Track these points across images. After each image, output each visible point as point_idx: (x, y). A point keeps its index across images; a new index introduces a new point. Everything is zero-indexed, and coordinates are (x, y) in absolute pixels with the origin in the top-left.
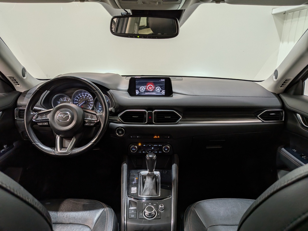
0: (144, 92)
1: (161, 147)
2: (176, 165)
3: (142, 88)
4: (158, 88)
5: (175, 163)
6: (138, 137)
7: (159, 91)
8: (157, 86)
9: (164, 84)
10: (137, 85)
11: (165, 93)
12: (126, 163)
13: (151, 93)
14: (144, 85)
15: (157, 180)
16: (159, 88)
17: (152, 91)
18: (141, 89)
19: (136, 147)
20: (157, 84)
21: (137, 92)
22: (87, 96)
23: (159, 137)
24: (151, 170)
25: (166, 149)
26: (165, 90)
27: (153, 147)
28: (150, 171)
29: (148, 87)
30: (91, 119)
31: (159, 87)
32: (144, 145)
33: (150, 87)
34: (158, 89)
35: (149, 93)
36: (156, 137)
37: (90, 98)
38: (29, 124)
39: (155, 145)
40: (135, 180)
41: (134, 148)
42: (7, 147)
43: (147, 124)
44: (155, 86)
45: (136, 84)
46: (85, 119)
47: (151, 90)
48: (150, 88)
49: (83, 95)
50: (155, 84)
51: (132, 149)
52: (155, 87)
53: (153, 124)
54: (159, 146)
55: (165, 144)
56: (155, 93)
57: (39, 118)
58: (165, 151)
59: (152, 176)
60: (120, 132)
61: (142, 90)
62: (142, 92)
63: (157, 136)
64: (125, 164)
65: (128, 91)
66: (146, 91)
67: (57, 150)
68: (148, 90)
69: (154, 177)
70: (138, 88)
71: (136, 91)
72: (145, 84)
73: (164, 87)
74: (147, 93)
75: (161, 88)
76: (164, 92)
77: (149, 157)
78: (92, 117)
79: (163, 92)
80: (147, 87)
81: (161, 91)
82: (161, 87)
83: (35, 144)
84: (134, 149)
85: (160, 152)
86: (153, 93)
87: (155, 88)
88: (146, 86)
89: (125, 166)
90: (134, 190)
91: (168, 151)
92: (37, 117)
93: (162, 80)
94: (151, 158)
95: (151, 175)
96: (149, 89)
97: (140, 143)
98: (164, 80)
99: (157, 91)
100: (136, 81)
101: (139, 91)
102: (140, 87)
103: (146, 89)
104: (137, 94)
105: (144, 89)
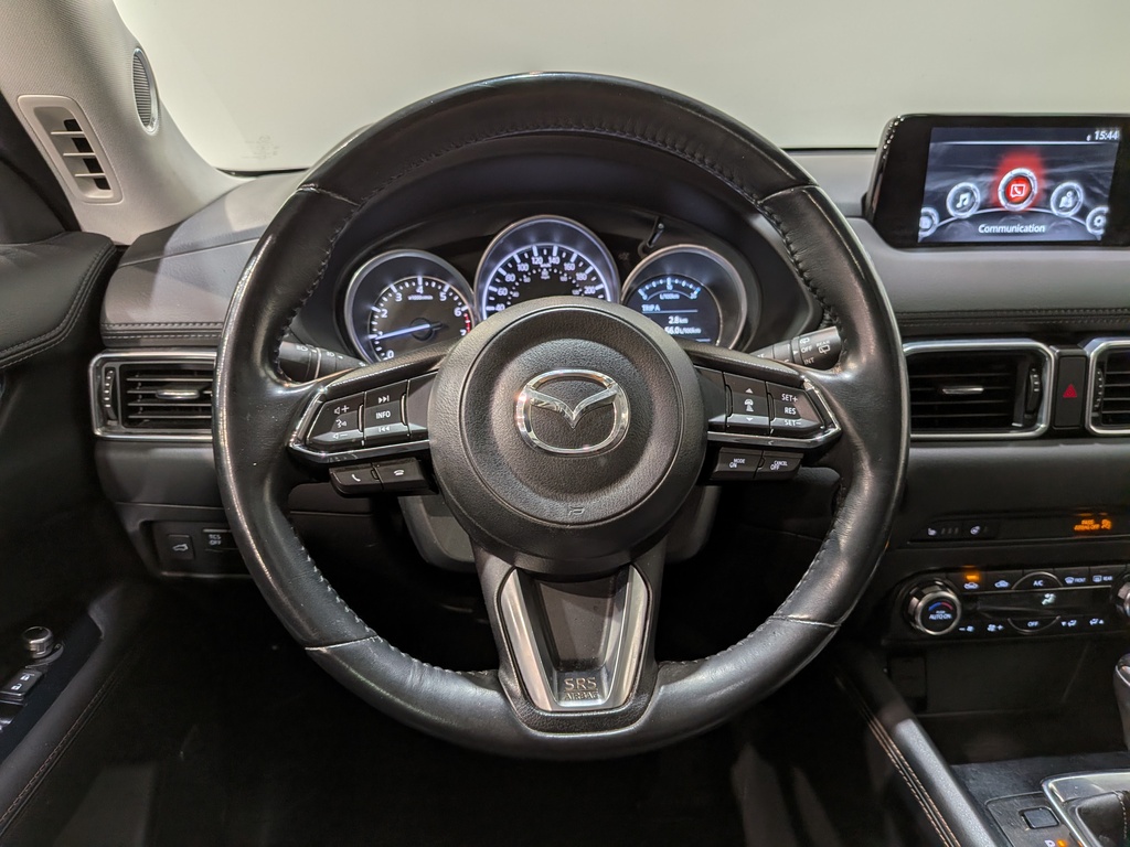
0: (972, 219)
3: (966, 190)
4: (1068, 189)
6: (975, 531)
7: (1070, 214)
8: (1059, 179)
9: (1112, 164)
10: (938, 169)
11: (1107, 228)
12: (915, 721)
13: (1018, 229)
14: (977, 173)
16: (1075, 194)
17: (1026, 214)
18: (956, 200)
19: (954, 598)
20: (1065, 163)
21: (928, 223)
23: (1106, 524)
26: (1111, 202)
29: (1007, 187)
30: (763, 420)
31: (1075, 185)
32: (1003, 584)
33: (1015, 186)
34: (1068, 198)
35: (1005, 229)
36: (1088, 524)
38: (262, 482)
41: (940, 608)
42: (51, 646)
44: (1049, 177)
45: (931, 162)
46: (721, 419)
47: (1022, 207)
48: (1018, 191)
49: (537, 260)
50: (1053, 165)
51: (924, 615)
52: (1046, 185)
53: (1088, 437)
54: (1097, 579)
56: (1042, 228)
57: (340, 423)
61: (964, 209)
62: (959, 220)
63: (1098, 521)
64: (910, 725)
65: (864, 216)
66: (990, 212)
67: (524, 691)
68: (998, 205)
70: (935, 193)
71: (919, 215)
72: (988, 163)
73: (1108, 185)
74: (989, 229)
75: (1090, 194)
76: (1101, 221)
78: (770, 406)
79: (1097, 221)
80: (996, 184)
81: (1083, 213)
82: (1086, 180)
84: (939, 615)
86: (1028, 229)
87: (1049, 192)
88: (990, 179)
92: (326, 421)
93: (1102, 135)
96: (1008, 199)
97: (972, 571)
98: (1115, 135)
99: (1055, 211)
100: (932, 145)
101: (944, 214)
102: (950, 187)
103: (987, 200)
104: (928, 234)
105: (979, 198)
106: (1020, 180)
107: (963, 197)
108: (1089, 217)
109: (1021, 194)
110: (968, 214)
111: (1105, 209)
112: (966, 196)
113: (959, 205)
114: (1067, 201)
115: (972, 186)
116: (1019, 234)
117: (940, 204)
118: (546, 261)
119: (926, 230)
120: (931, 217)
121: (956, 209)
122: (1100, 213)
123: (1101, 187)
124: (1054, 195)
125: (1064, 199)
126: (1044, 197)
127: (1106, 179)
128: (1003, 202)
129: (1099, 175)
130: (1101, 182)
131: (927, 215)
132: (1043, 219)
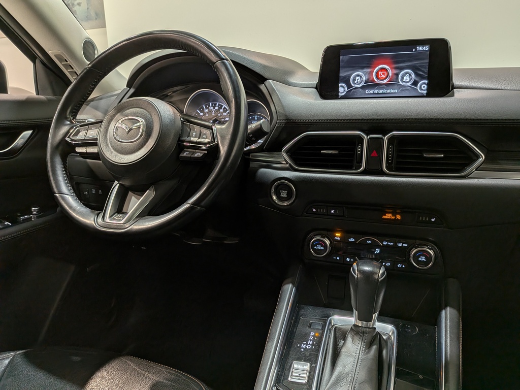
0: (362, 87)
1: (405, 252)
2: (455, 312)
3: (358, 75)
4: (406, 73)
5: (451, 306)
6: (333, 211)
7: (409, 84)
8: (402, 69)
9: (427, 61)
10: (344, 67)
11: (428, 90)
12: (293, 284)
13: (384, 91)
14: (363, 68)
15: (384, 352)
16: (410, 75)
17: (386, 85)
18: (354, 80)
19: (328, 242)
20: (403, 62)
21: (342, 89)
22: (219, 110)
23: (398, 217)
24: (365, 317)
25: (423, 259)
26: (429, 78)
27: (379, 247)
28: (360, 318)
29: (377, 73)
30: (196, 139)
31: (410, 71)
32: (352, 240)
33: (380, 73)
34: (407, 77)
35: (378, 91)
36: (388, 216)
37: (225, 114)
39: (385, 243)
40: (311, 338)
41: (319, 244)
42: (39, 212)
43: (364, 173)
44: (396, 68)
45: (341, 64)
47: (385, 82)
48: (382, 75)
49: (211, 108)
50: (398, 62)
51: (313, 245)
52: (395, 71)
53: (384, 174)
54: (400, 245)
55: (418, 242)
56: (396, 91)
58: (418, 262)
59: (368, 337)
60: (284, 194)
61: (358, 83)
62: (356, 88)
63: (394, 214)
64: (291, 285)
65: (316, 88)
66: (370, 84)
67: (103, 217)
68: (373, 81)
69: (375, 340)
70: (344, 77)
71: (338, 87)
72: (367, 63)
73: (426, 70)
74: (370, 92)
75: (417, 75)
76: (425, 87)
77: (360, 271)
79: (423, 86)
80: (371, 73)
81: (415, 83)
82: (415, 69)
83: (62, 197)
84: (319, 247)
85: (399, 266)
86: (388, 91)
87: (397, 75)
88: (369, 70)
89: (288, 291)
90: (299, 371)
91: (426, 263)
93: (420, 48)
94: (368, 276)
95: (364, 333)
96: (378, 78)
97: (338, 231)
98: (426, 48)
99: (401, 83)
100: (341, 57)
101: (349, 86)
102: (351, 74)
103: (368, 79)
104: (343, 94)
105: (364, 78)
106: (383, 70)
107: (357, 78)
108: (419, 85)
109: (384, 76)
110: (360, 86)
111: (426, 82)
112: (359, 77)
113: (356, 82)
114: (407, 78)
115: (361, 73)
116: (385, 93)
117: (347, 82)
118: (214, 108)
119: (342, 93)
120: (344, 87)
121: (354, 83)
122: (424, 83)
123: (423, 72)
124: (400, 76)
125: (405, 78)
126: (395, 77)
127: (425, 68)
128: (376, 80)
129: (420, 66)
130: (423, 69)
131: (342, 86)
132: (396, 86)
